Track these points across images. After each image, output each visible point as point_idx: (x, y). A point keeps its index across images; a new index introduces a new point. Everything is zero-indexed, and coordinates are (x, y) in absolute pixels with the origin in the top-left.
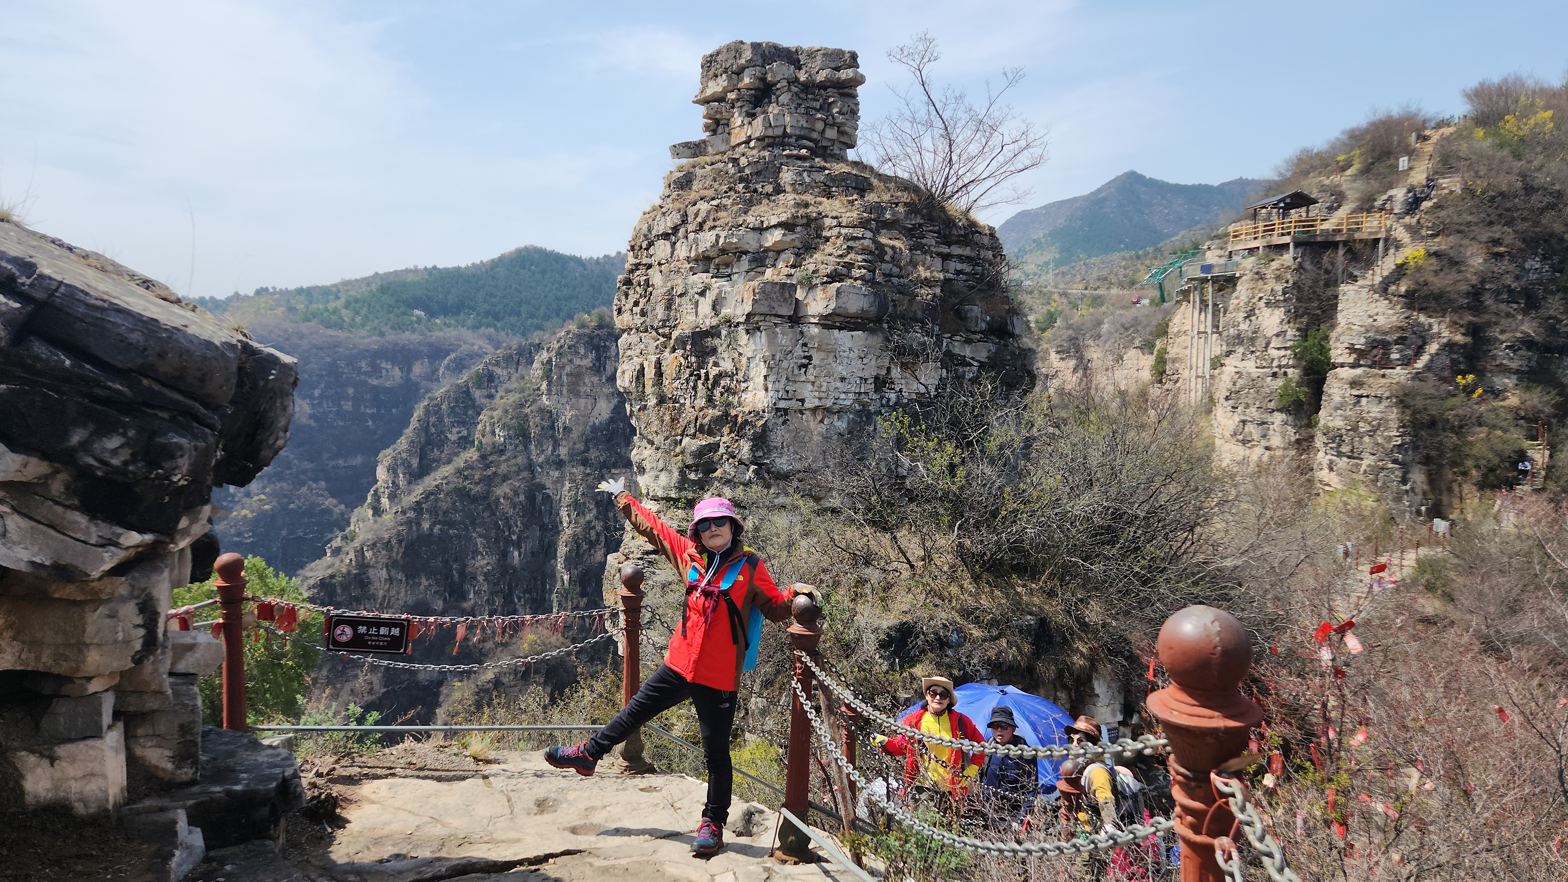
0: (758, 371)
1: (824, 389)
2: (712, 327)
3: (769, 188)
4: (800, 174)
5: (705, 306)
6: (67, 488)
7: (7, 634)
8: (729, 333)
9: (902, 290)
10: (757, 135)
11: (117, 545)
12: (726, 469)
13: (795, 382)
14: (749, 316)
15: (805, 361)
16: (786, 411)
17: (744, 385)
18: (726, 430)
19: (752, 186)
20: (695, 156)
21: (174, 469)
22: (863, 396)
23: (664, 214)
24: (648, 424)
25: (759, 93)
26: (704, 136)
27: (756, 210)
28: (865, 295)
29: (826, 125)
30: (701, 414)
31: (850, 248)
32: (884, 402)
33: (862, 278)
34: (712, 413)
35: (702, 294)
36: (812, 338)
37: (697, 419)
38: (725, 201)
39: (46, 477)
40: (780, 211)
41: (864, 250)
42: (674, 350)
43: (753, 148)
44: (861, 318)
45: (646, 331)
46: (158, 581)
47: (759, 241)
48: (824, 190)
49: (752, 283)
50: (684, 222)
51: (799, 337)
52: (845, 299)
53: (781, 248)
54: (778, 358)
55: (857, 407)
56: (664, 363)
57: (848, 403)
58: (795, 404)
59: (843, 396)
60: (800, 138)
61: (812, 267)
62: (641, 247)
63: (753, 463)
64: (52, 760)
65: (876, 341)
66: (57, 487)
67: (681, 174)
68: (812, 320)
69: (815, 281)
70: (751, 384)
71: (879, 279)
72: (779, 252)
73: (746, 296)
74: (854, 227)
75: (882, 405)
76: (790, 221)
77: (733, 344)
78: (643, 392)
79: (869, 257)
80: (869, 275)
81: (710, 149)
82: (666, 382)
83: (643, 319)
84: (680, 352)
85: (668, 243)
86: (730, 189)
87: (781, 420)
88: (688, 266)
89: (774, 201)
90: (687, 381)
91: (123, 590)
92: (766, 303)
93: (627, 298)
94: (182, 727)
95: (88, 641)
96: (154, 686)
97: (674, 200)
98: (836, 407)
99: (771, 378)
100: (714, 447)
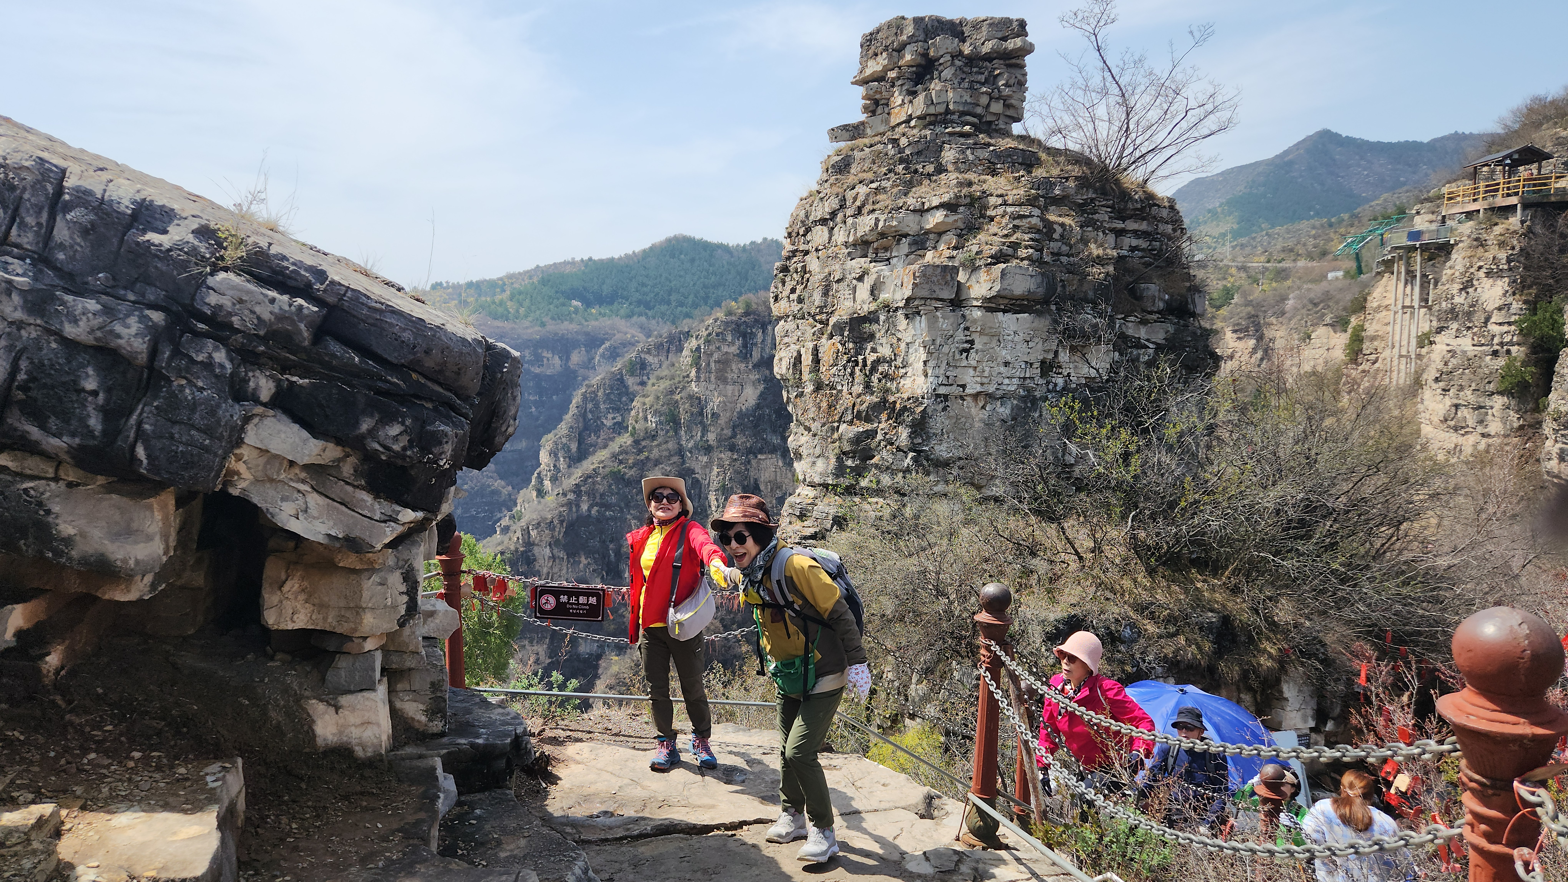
0: (918, 357)
1: (986, 374)
2: (870, 313)
3: (931, 168)
4: (963, 152)
5: (863, 290)
6: (356, 470)
7: (301, 597)
8: (887, 319)
9: (1072, 269)
10: (919, 113)
11: (396, 521)
12: (884, 455)
13: (956, 367)
14: (908, 300)
15: (967, 346)
16: (946, 397)
17: (902, 371)
18: (884, 416)
19: (913, 167)
20: (853, 138)
21: (441, 454)
22: (1028, 381)
23: (821, 199)
24: (805, 411)
25: (921, 70)
26: (863, 117)
27: (917, 191)
28: (1031, 276)
29: (991, 99)
30: (859, 400)
31: (1016, 227)
32: (1051, 386)
33: (1029, 258)
34: (870, 399)
35: (861, 279)
36: (975, 321)
37: (854, 405)
38: (884, 183)
39: (339, 460)
40: (942, 191)
41: (1031, 229)
42: (831, 336)
43: (914, 127)
44: (1028, 300)
45: (803, 318)
46: (417, 554)
47: (920, 222)
48: (989, 167)
49: (912, 267)
50: (842, 206)
51: (960, 321)
52: (1011, 281)
53: (942, 229)
54: (938, 343)
55: (1022, 392)
56: (821, 350)
57: (1013, 388)
58: (955, 390)
59: (1006, 381)
60: (963, 114)
61: (975, 249)
62: (798, 234)
63: (911, 450)
64: (337, 708)
65: (1044, 323)
67: (840, 158)
68: (975, 303)
69: (978, 263)
70: (909, 370)
71: (1047, 258)
72: (940, 234)
73: (905, 280)
74: (1021, 205)
75: (1049, 391)
76: (953, 201)
77: (891, 329)
78: (800, 379)
79: (1037, 236)
80: (1036, 255)
81: (868, 131)
82: (823, 369)
83: (800, 306)
84: (837, 338)
85: (825, 229)
86: (890, 171)
87: (941, 406)
88: (847, 251)
89: (936, 181)
90: (845, 367)
91: (391, 562)
92: (927, 286)
93: (784, 285)
94: (433, 684)
95: (364, 605)
96: (411, 647)
97: (831, 185)
98: (1000, 393)
99: (931, 364)
100: (872, 434)
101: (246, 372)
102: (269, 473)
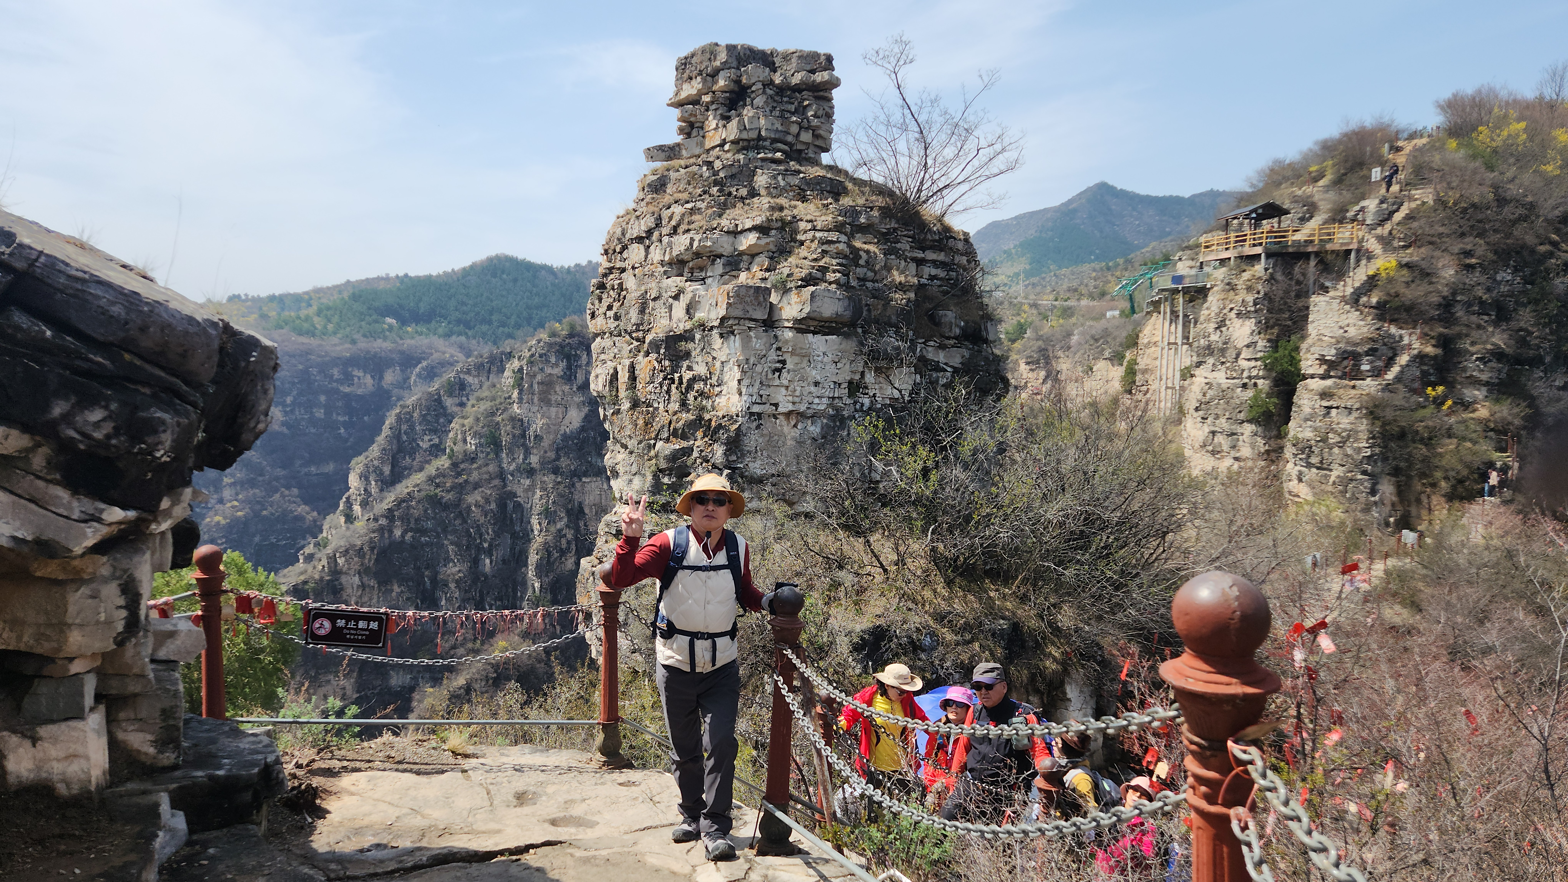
0: (732, 375)
1: (797, 393)
2: (685, 331)
3: (744, 192)
4: (774, 177)
5: (679, 309)
6: (49, 462)
8: (703, 337)
9: (876, 294)
10: (732, 138)
11: (99, 520)
13: (769, 386)
14: (723, 319)
15: (779, 365)
16: (759, 415)
17: (717, 389)
18: (699, 434)
19: (727, 190)
20: (669, 159)
21: (157, 444)
22: (837, 401)
23: (638, 217)
24: (622, 428)
25: (734, 96)
26: (678, 139)
27: (730, 213)
28: (839, 299)
29: (801, 128)
30: (675, 418)
31: (824, 252)
32: (858, 407)
33: (836, 282)
34: (686, 417)
35: (676, 297)
36: (786, 342)
37: (670, 423)
38: (699, 204)
39: (27, 450)
41: (838, 254)
42: (647, 354)
43: (728, 151)
44: (836, 322)
45: (620, 335)
47: (733, 244)
48: (799, 194)
49: (726, 287)
50: (658, 225)
51: (773, 341)
52: (819, 303)
53: (755, 251)
54: (751, 362)
55: (831, 412)
56: (637, 367)
57: (822, 407)
58: (768, 409)
59: (816, 401)
60: (774, 141)
61: (786, 271)
62: (615, 251)
63: (726, 467)
64: (35, 740)
65: (850, 345)
67: (656, 177)
68: (787, 324)
69: (789, 285)
70: (724, 388)
71: (854, 283)
72: (753, 256)
73: (720, 300)
74: (829, 230)
75: (856, 410)
76: (765, 225)
77: (707, 348)
78: (617, 396)
79: (844, 261)
80: (843, 280)
81: (684, 152)
82: (639, 386)
83: (617, 323)
84: (653, 356)
85: (641, 247)
86: (705, 192)
87: (755, 424)
88: (662, 270)
89: (749, 204)
90: (661, 384)
92: (740, 307)
93: (600, 302)
94: (164, 711)
95: (70, 621)
96: (136, 670)
97: (647, 204)
98: (810, 412)
99: (745, 382)
100: (688, 451)
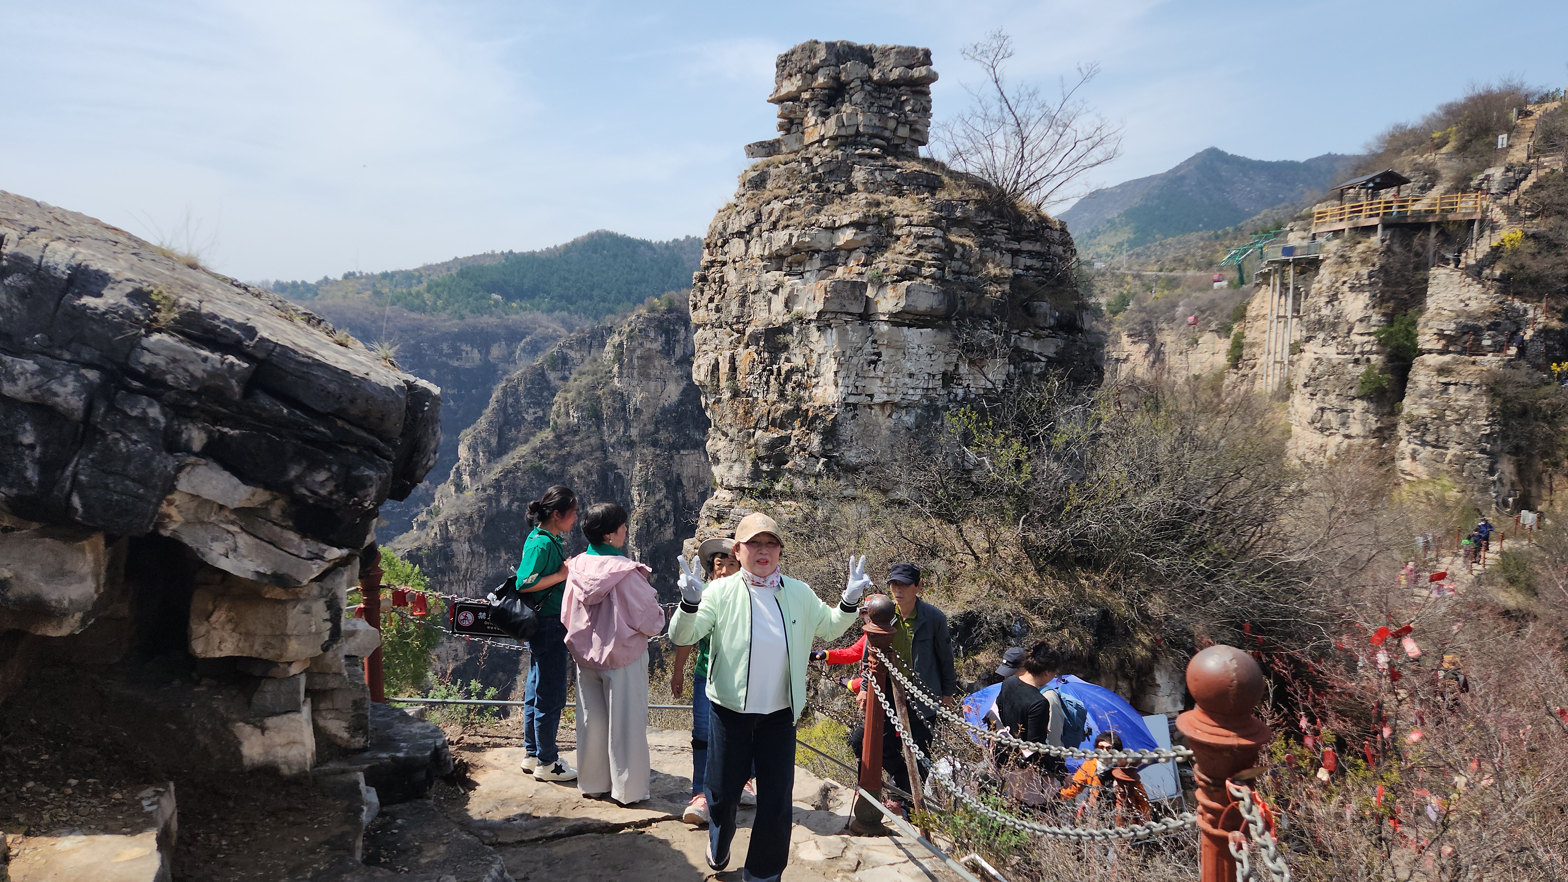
0: (829, 367)
1: (892, 384)
2: (784, 324)
3: (842, 187)
4: (872, 173)
5: (778, 303)
6: (283, 512)
7: (229, 627)
8: (801, 330)
9: (971, 287)
10: (831, 134)
11: (322, 558)
12: (797, 461)
13: (865, 378)
14: (820, 313)
15: (874, 358)
16: (855, 406)
17: (814, 380)
18: (797, 424)
19: (825, 186)
20: (769, 155)
21: (366, 496)
22: (931, 392)
23: (738, 213)
24: (723, 417)
25: (833, 92)
26: (778, 135)
27: (828, 209)
28: (934, 294)
29: (898, 123)
30: (774, 408)
31: (920, 247)
32: (952, 397)
33: (931, 276)
34: (784, 407)
35: (775, 291)
36: (882, 335)
37: (769, 413)
38: (798, 200)
39: (268, 503)
40: (852, 210)
41: (934, 249)
42: (747, 346)
43: (826, 147)
44: (931, 316)
45: (721, 327)
46: (341, 583)
47: (831, 239)
48: (895, 189)
49: (824, 282)
50: (758, 220)
51: (868, 334)
52: (915, 298)
53: (852, 246)
54: (848, 354)
55: (925, 402)
56: (738, 358)
57: (917, 398)
58: (864, 400)
59: (911, 392)
60: (872, 136)
61: (882, 266)
62: (716, 245)
63: (823, 456)
64: (263, 730)
65: (945, 338)
66: (275, 511)
67: (756, 173)
68: (882, 318)
69: (885, 280)
70: (821, 379)
71: (949, 277)
72: (850, 251)
73: (817, 294)
74: (925, 225)
75: (950, 401)
76: (862, 221)
77: (804, 340)
78: (718, 386)
79: (939, 255)
80: (938, 274)
81: (784, 148)
82: (739, 377)
83: (718, 315)
84: (753, 348)
85: (742, 241)
86: (804, 188)
87: (851, 414)
88: (762, 264)
89: (846, 200)
90: (760, 375)
91: (316, 591)
92: (837, 301)
93: (702, 294)
94: (355, 703)
95: (289, 633)
96: (334, 670)
97: (748, 199)
98: (905, 402)
99: (842, 374)
100: (786, 440)
101: (179, 425)
102: (200, 516)
